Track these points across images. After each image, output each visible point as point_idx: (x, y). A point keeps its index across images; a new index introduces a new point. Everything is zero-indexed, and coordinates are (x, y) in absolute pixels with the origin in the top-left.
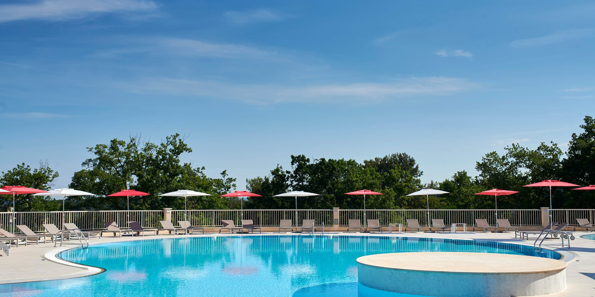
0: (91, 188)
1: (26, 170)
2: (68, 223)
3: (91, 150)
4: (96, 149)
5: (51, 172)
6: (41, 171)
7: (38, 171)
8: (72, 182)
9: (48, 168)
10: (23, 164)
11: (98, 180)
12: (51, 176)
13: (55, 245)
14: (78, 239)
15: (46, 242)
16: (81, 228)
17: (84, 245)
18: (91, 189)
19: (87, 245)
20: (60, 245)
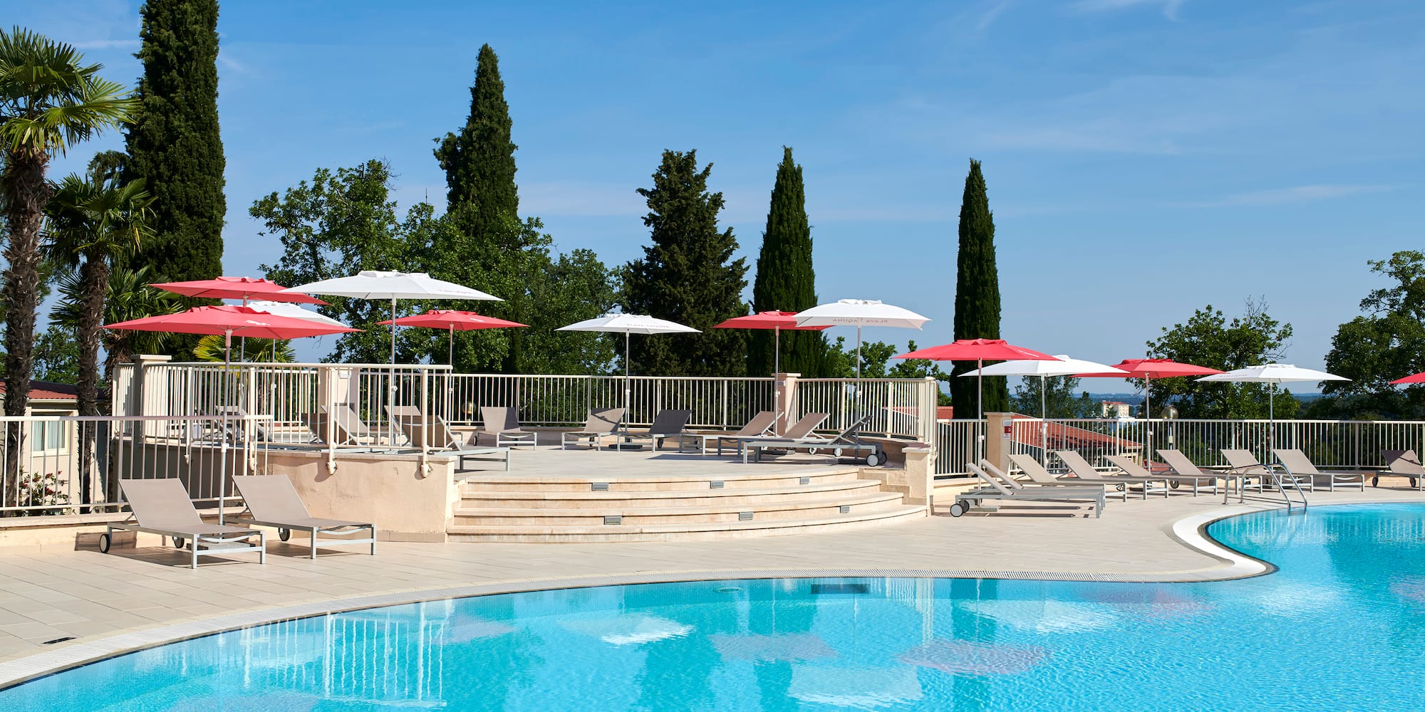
0: (1376, 363)
1: (1215, 323)
2: (1290, 448)
3: (1378, 266)
4: (1391, 263)
5: (1274, 326)
6: (1249, 325)
7: (1241, 323)
8: (1334, 348)
9: (1264, 315)
10: (1209, 308)
11: (1396, 343)
12: (1273, 336)
13: (1226, 500)
14: (1296, 489)
15: (1217, 491)
16: (1318, 463)
17: (1293, 505)
18: (1377, 366)
19: (1303, 505)
20: (1239, 500)
